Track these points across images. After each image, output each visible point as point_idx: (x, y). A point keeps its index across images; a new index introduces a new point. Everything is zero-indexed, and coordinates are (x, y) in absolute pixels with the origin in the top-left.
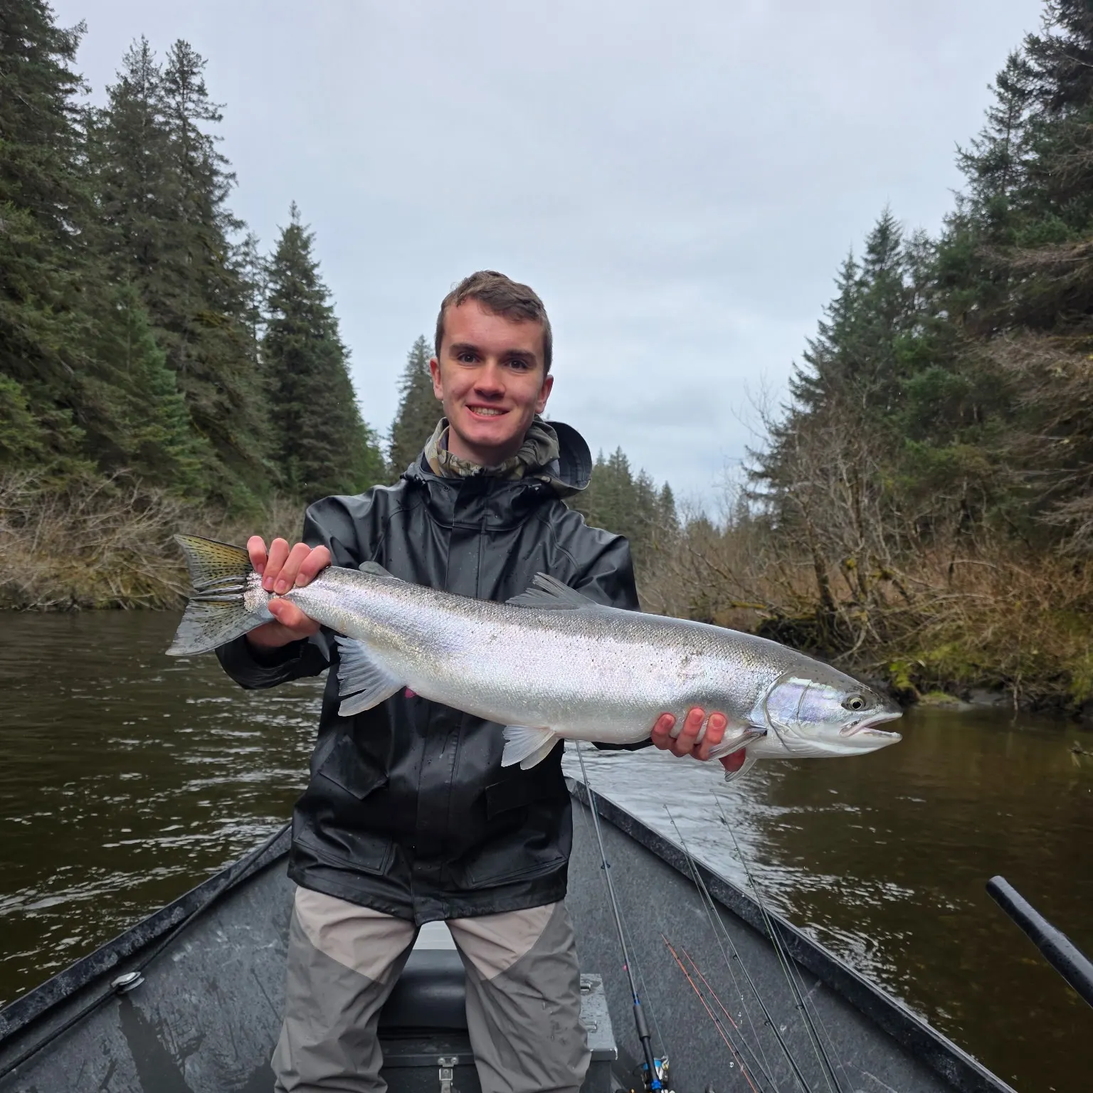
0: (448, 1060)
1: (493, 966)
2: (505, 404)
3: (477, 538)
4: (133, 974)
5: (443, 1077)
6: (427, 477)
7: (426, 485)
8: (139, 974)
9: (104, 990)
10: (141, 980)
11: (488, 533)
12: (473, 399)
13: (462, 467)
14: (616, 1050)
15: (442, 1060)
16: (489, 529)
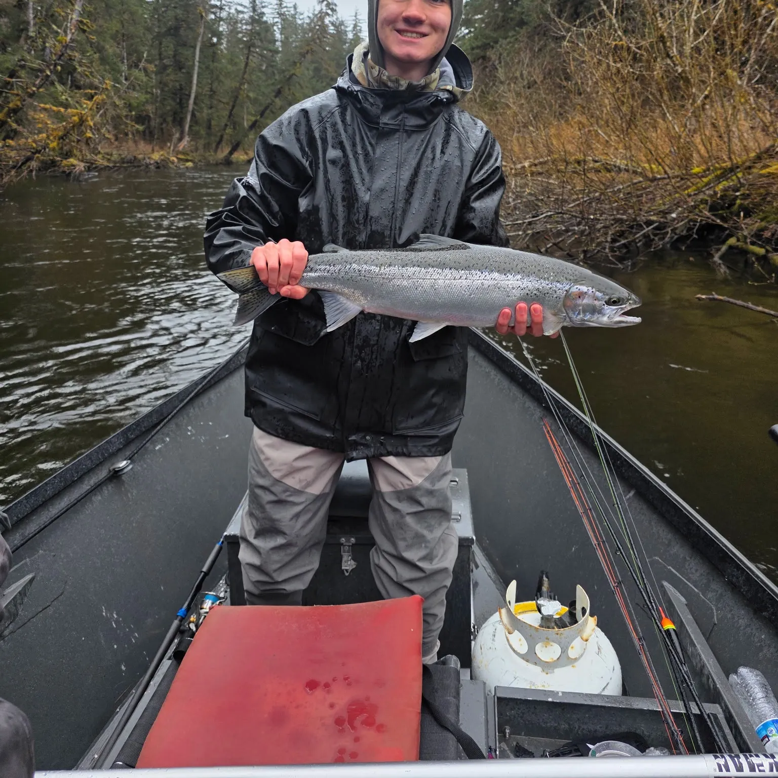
0: (348, 541)
1: (390, 484)
2: (424, 29)
3: (397, 136)
4: (125, 462)
5: (344, 552)
6: (356, 88)
7: (357, 94)
8: (129, 461)
9: (103, 474)
10: (130, 467)
11: (406, 131)
12: (401, 26)
13: (391, 81)
14: (474, 538)
15: (343, 540)
16: (407, 128)
